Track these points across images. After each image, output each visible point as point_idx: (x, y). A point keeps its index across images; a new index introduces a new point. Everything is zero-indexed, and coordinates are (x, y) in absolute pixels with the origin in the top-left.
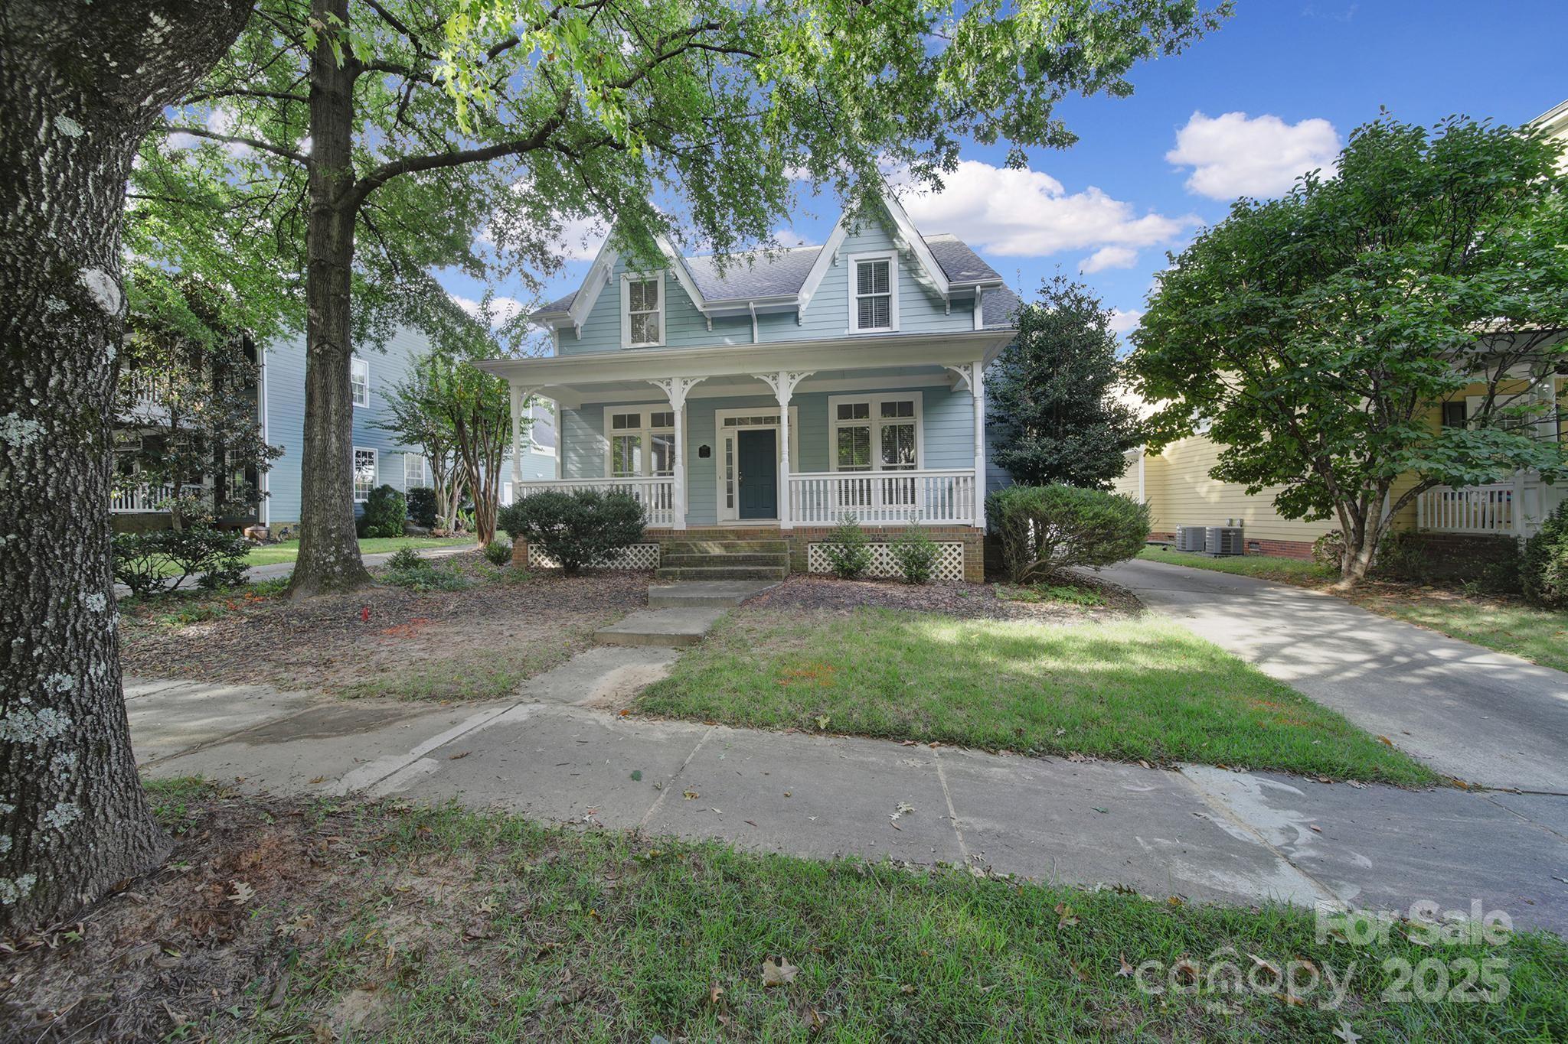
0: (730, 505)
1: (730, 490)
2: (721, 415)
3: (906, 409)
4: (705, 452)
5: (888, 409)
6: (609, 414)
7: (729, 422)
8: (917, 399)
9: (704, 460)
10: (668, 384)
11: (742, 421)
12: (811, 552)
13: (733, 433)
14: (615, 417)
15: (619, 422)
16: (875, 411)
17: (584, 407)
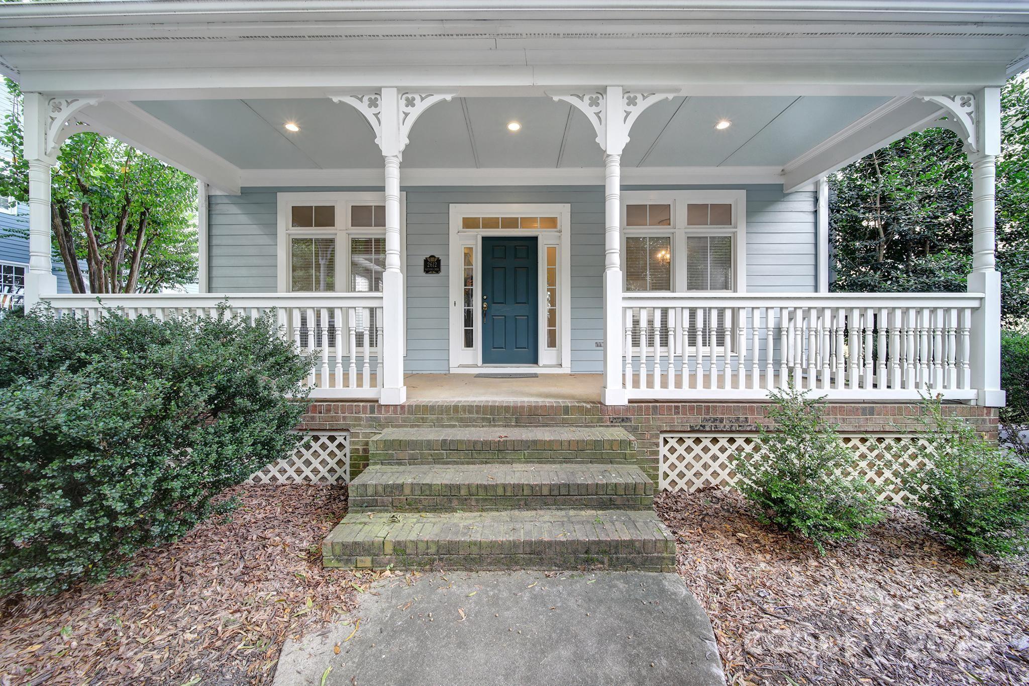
0: (469, 343)
1: (468, 319)
2: (458, 212)
3: (723, 214)
4: (433, 266)
5: (697, 212)
6: (286, 203)
7: (470, 223)
8: (738, 200)
9: (432, 278)
10: (373, 103)
11: (490, 223)
12: (663, 450)
13: (474, 239)
14: (295, 210)
15: (301, 216)
16: (680, 215)
17: (246, 192)
